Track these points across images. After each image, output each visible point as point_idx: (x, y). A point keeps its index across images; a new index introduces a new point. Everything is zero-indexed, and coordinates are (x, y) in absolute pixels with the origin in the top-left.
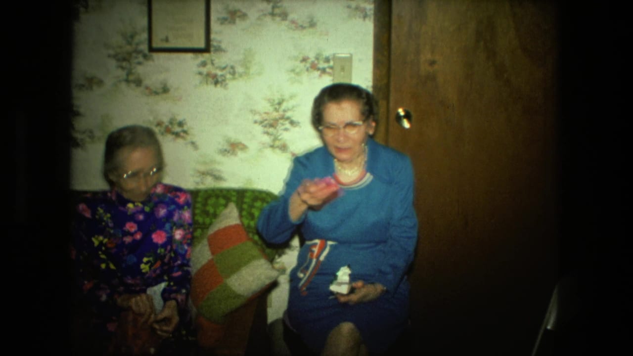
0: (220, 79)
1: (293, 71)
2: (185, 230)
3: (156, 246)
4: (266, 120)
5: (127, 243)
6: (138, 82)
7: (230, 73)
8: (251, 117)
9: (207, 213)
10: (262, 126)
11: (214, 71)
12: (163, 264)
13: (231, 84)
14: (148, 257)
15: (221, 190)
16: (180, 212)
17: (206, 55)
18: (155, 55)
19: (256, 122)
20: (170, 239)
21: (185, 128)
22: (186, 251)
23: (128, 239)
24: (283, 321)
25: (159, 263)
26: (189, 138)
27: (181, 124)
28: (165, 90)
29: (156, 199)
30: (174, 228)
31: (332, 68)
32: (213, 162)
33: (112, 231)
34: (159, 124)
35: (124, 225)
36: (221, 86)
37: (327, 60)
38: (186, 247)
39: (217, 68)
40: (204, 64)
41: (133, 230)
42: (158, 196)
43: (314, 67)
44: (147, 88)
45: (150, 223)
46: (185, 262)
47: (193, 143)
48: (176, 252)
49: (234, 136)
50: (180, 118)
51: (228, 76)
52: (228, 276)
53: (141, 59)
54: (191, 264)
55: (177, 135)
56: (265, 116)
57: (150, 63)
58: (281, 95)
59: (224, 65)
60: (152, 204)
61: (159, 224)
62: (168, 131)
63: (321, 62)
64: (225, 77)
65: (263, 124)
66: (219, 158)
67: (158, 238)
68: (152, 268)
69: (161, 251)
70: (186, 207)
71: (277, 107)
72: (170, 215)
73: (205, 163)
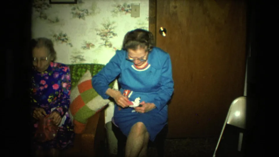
0: (81, 16)
1: (114, 11)
2: (67, 83)
3: (54, 91)
4: (102, 33)
5: (41, 90)
6: (45, 18)
7: (86, 13)
8: (96, 32)
9: (77, 75)
10: (101, 36)
11: (79, 12)
12: (58, 98)
13: (87, 18)
14: (51, 95)
15: (84, 65)
16: (65, 75)
17: (75, 5)
18: (53, 5)
19: (97, 34)
20: (61, 88)
21: (66, 37)
22: (68, 92)
23: (42, 88)
24: (112, 122)
25: (56, 98)
26: (68, 42)
27: (65, 36)
28: (57, 21)
29: (54, 70)
30: (63, 82)
31: (131, 10)
32: (79, 52)
33: (35, 85)
34: (55, 36)
35: (40, 82)
36: (82, 18)
37: (129, 6)
38: (68, 91)
39: (80, 10)
40: (74, 9)
41: (44, 84)
42: (55, 68)
43: (123, 9)
44: (49, 20)
45: (52, 81)
46: (67, 97)
47: (70, 44)
48: (63, 93)
49: (89, 41)
50: (64, 33)
51: (85, 14)
52: (87, 102)
53: (46, 7)
54: (71, 97)
55: (63, 40)
56: (102, 32)
57: (50, 8)
58: (109, 22)
59: (83, 9)
60: (52, 72)
61: (56, 81)
62: (59, 39)
63: (126, 7)
64: (84, 14)
65: (101, 35)
66: (82, 50)
67: (55, 87)
68: (53, 100)
69: (56, 93)
70: (68, 73)
71: (107, 27)
72: (60, 77)
73: (76, 53)
